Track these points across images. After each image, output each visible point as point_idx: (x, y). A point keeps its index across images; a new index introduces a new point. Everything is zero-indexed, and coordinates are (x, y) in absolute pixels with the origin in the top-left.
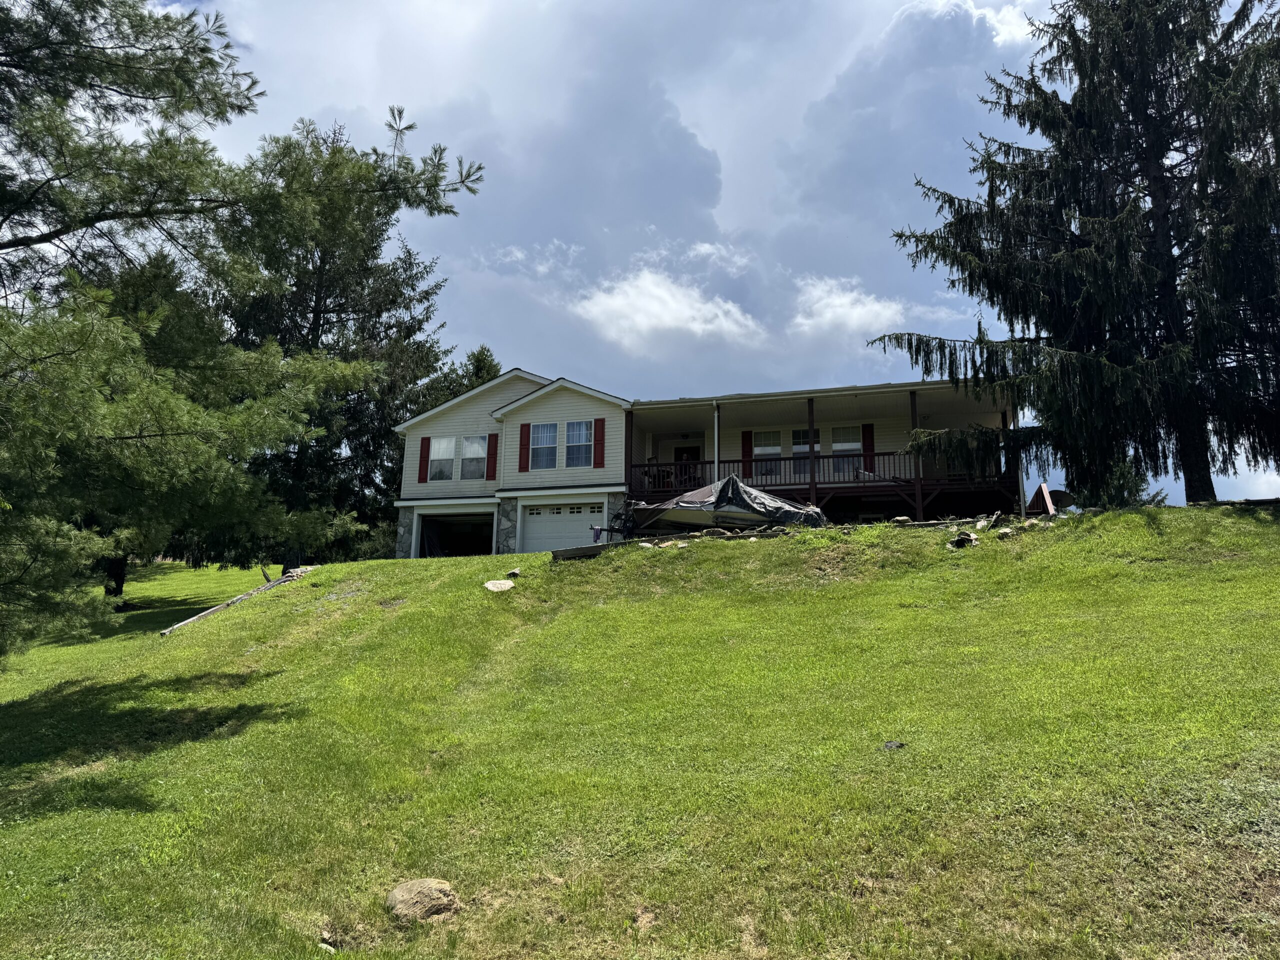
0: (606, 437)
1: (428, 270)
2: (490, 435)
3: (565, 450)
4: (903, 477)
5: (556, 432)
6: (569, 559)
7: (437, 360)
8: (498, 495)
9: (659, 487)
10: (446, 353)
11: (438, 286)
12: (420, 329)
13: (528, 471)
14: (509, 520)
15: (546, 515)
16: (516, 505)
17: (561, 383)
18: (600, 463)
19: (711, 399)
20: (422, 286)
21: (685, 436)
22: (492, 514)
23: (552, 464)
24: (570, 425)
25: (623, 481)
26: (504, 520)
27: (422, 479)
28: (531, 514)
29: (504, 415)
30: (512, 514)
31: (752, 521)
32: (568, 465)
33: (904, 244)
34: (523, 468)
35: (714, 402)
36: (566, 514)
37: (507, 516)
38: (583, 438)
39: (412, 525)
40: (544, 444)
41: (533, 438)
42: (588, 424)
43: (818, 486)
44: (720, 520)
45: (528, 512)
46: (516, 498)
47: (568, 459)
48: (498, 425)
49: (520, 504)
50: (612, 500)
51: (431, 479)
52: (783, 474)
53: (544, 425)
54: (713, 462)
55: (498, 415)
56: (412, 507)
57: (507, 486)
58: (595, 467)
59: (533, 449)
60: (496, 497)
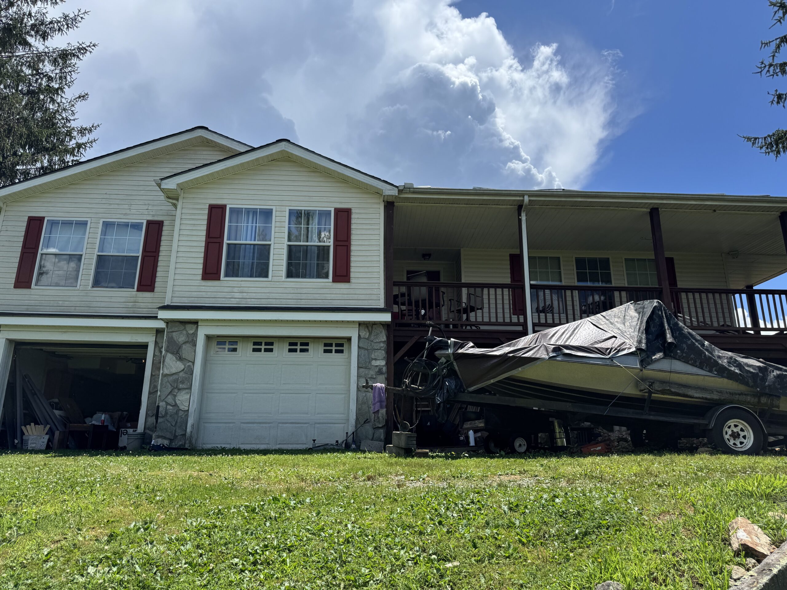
0: (353, 237)
2: (149, 223)
3: (285, 252)
5: (269, 222)
8: (161, 315)
13: (218, 279)
14: (181, 359)
15: (245, 354)
16: (195, 334)
17: (282, 146)
18: (343, 275)
21: (426, 256)
22: (145, 346)
23: (261, 270)
24: (293, 214)
25: (382, 305)
26: (168, 358)
27: (21, 281)
28: (220, 350)
29: (181, 187)
30: (186, 350)
32: (290, 274)
34: (211, 273)
36: (281, 353)
37: (176, 350)
38: (314, 235)
40: (249, 239)
41: (230, 227)
42: (324, 214)
45: (215, 346)
46: (195, 323)
47: (289, 265)
48: (167, 206)
49: (202, 332)
50: (365, 334)
51: (39, 284)
53: (248, 211)
55: (171, 184)
57: (177, 302)
58: (334, 281)
59: (229, 245)
60: (156, 318)
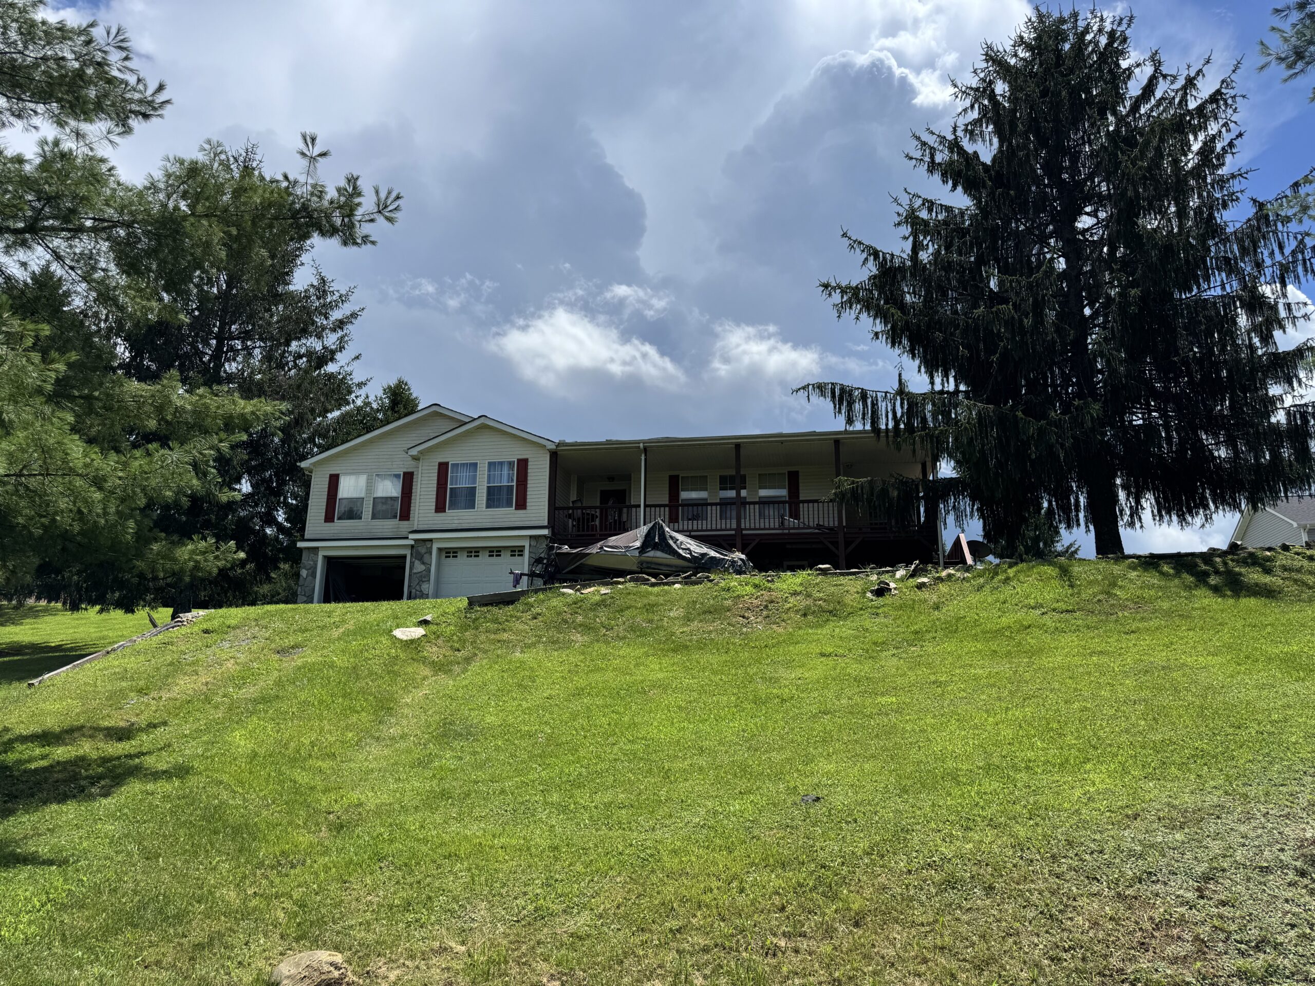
0: (529, 478)
1: (343, 299)
2: (405, 473)
3: (485, 491)
4: (826, 524)
5: (476, 471)
6: (486, 605)
7: (350, 392)
8: (411, 536)
9: (583, 531)
10: (360, 385)
11: (354, 315)
12: (332, 359)
13: (445, 511)
14: (423, 563)
15: (462, 558)
16: (431, 548)
17: (482, 420)
18: (522, 504)
19: (638, 442)
20: (336, 315)
21: (611, 479)
22: (404, 557)
23: (471, 504)
24: (491, 464)
25: (546, 523)
26: (417, 563)
27: (329, 518)
28: (447, 557)
29: (421, 452)
30: (426, 557)
31: (676, 566)
32: (488, 506)
33: (830, 295)
34: (440, 507)
35: (641, 445)
36: (484, 558)
37: (420, 557)
38: (505, 478)
39: (316, 568)
40: (463, 484)
41: (452, 477)
42: (511, 464)
43: (744, 532)
44: (644, 565)
45: (444, 554)
46: (431, 540)
47: (488, 499)
48: (413, 463)
49: (435, 547)
50: (534, 543)
51: (339, 519)
52: (709, 519)
53: (464, 464)
54: (639, 506)
55: (414, 452)
56: (317, 548)
57: (421, 528)
58: (516, 509)
59: (451, 489)
60: (407, 538)
